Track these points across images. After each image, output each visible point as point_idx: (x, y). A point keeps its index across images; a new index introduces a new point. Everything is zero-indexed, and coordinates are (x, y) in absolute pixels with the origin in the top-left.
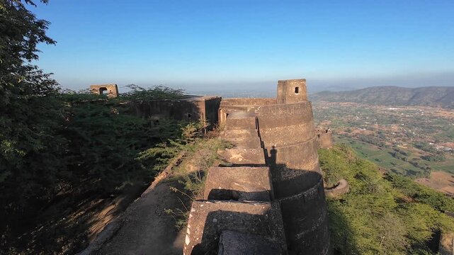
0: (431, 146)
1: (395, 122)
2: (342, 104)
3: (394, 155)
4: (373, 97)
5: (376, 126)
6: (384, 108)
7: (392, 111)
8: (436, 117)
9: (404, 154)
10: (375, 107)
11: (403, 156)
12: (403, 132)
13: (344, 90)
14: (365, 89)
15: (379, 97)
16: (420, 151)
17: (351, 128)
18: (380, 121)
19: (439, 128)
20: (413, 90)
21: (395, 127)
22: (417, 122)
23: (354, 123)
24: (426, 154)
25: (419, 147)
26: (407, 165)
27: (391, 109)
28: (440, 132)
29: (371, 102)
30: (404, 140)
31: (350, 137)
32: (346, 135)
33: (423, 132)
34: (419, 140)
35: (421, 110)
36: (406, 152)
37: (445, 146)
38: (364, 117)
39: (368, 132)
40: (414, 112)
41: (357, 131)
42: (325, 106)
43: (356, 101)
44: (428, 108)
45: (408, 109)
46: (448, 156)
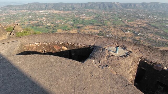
0: (55, 23)
1: (44, 16)
2: (21, 11)
3: (47, 28)
4: (33, 7)
5: (38, 19)
6: (38, 11)
7: (41, 13)
8: (53, 13)
9: (50, 27)
10: (35, 12)
11: (50, 28)
12: (47, 20)
13: (19, 4)
14: (28, 4)
15: (35, 7)
16: (53, 25)
17: (30, 21)
18: (39, 17)
20: (45, 4)
21: (44, 18)
22: (49, 16)
23: (30, 19)
24: (55, 25)
25: (52, 24)
26: (51, 30)
27: (41, 12)
28: (56, 18)
29: (33, 9)
30: (48, 22)
31: (31, 25)
32: (29, 25)
33: (52, 19)
34: (52, 21)
36: (50, 26)
37: (58, 22)
38: (33, 16)
39: (37, 22)
40: (48, 12)
41: (32, 22)
42: (13, 13)
43: (27, 9)
44: (51, 10)
45: (46, 11)
46: (59, 24)
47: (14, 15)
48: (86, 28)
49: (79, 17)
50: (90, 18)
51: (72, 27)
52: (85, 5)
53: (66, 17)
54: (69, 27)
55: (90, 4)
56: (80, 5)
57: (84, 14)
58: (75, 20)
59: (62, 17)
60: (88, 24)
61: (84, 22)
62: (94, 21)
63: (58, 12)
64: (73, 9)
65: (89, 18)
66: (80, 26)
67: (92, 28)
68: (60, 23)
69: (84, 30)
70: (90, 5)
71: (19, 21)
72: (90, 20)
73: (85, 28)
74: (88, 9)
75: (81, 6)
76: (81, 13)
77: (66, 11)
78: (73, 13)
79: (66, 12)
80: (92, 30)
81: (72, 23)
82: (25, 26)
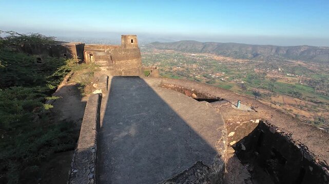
0: (210, 76)
1: (195, 62)
2: (167, 51)
4: (184, 47)
5: (185, 65)
6: (189, 54)
8: (212, 60)
10: (184, 54)
12: (198, 68)
13: (168, 42)
14: (180, 42)
15: (187, 47)
16: (205, 78)
17: (172, 67)
18: (187, 62)
19: (214, 66)
20: (203, 44)
21: (194, 66)
22: (205, 63)
23: (174, 64)
24: (208, 80)
25: (205, 77)
27: (193, 55)
28: (214, 68)
29: (183, 50)
30: (199, 73)
31: (172, 73)
32: (170, 72)
33: (207, 68)
34: (205, 73)
35: (206, 56)
36: (200, 80)
37: (216, 75)
38: (179, 59)
39: (181, 69)
40: (204, 57)
41: (175, 69)
42: (157, 52)
43: (175, 49)
44: (210, 54)
45: (201, 55)
46: (217, 81)
47: (156, 56)
48: (277, 101)
49: (265, 74)
50: (294, 81)
51: (241, 90)
52: (287, 51)
53: (235, 69)
54: (235, 88)
55: (302, 50)
56: (274, 51)
57: (277, 68)
58: (251, 78)
59: (226, 69)
60: (283, 93)
61: (273, 86)
62: (302, 89)
63: (221, 58)
64: (256, 55)
65: (290, 79)
66: (261, 91)
67: (294, 103)
68: (218, 78)
69: (269, 103)
70: (303, 52)
71: (159, 64)
72: (293, 84)
73: (273, 99)
74: (293, 59)
75: (276, 51)
76: (271, 65)
77: (238, 59)
78: (252, 63)
79: (237, 61)
80: (292, 108)
81: (243, 82)
82: (163, 73)
